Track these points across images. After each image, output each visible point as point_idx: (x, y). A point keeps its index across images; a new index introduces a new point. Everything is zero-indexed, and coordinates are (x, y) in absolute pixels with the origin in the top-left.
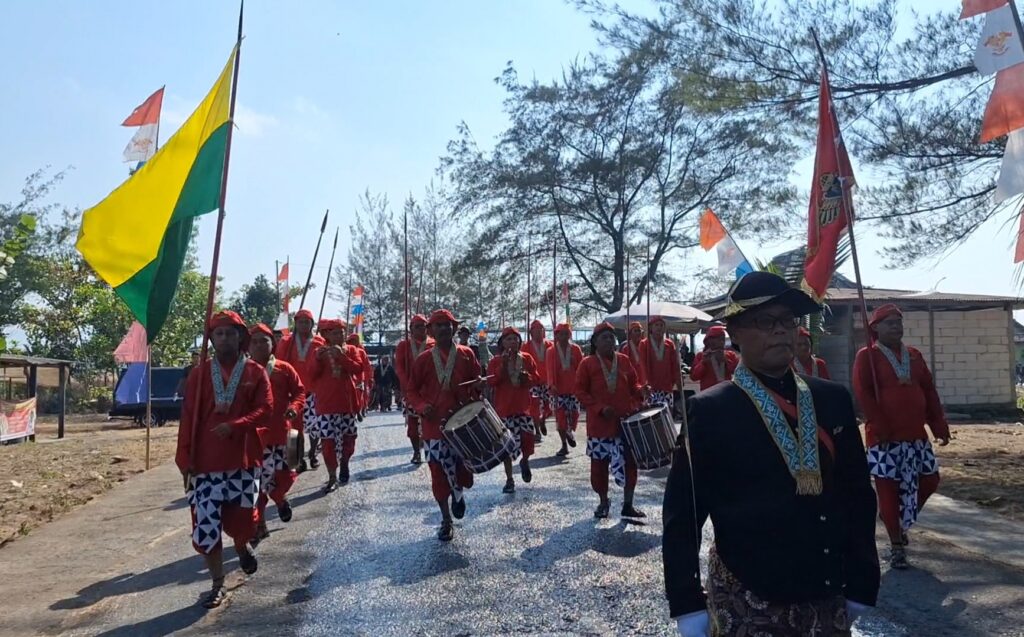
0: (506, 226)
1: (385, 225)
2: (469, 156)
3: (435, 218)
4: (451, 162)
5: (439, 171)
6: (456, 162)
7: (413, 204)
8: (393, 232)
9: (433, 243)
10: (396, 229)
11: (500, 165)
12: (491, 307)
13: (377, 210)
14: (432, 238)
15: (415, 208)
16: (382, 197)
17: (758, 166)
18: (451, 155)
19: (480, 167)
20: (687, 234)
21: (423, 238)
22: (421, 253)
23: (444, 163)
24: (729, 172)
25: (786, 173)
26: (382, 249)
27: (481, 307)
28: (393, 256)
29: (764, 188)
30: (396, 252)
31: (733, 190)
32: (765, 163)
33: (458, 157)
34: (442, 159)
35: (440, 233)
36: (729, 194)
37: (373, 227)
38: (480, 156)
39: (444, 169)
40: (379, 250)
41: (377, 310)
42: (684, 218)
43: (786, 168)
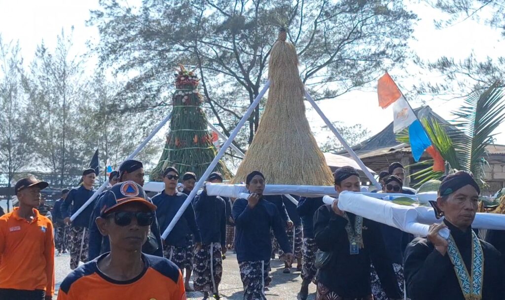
0: (148, 77)
1: (16, 71)
2: (119, 10)
3: (65, 65)
4: (100, 15)
5: (89, 22)
6: (105, 15)
7: (44, 50)
8: (22, 76)
9: (61, 89)
10: (25, 74)
11: (147, 19)
12: (117, 151)
13: (9, 56)
14: (62, 83)
15: (46, 55)
16: (14, 44)
17: (382, 30)
18: (102, 9)
19: (128, 20)
20: (315, 89)
21: (53, 84)
22: (50, 98)
23: (95, 16)
24: (355, 35)
25: (406, 38)
26: (13, 94)
27: (106, 150)
28: (23, 100)
29: (389, 51)
30: (27, 96)
31: (361, 52)
32: (388, 29)
33: (109, 11)
34: (92, 12)
35: (70, 80)
36: (358, 54)
37: (5, 73)
38: (129, 10)
39: (94, 22)
40: (10, 94)
41: (7, 152)
42: (314, 75)
43: (406, 34)
